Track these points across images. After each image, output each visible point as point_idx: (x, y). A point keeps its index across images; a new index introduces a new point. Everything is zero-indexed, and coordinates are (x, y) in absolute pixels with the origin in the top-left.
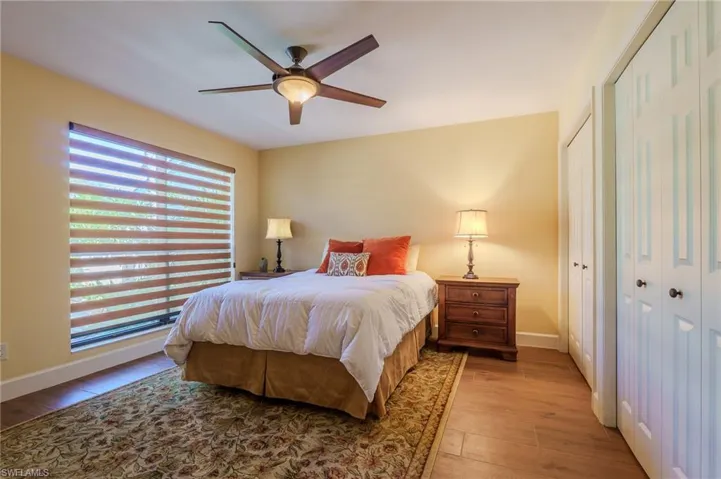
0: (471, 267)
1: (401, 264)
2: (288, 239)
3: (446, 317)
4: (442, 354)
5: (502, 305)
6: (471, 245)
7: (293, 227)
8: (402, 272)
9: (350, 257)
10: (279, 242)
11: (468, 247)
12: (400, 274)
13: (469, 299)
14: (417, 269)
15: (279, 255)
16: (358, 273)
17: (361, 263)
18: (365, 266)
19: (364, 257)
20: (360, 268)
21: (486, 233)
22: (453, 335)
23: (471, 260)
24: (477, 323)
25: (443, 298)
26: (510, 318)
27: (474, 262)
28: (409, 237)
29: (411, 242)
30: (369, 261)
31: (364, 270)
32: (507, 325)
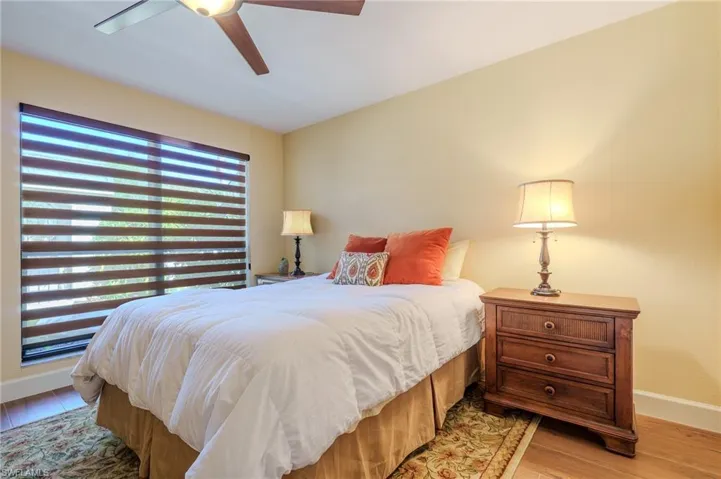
0: (545, 277)
1: (432, 268)
2: (309, 236)
3: (497, 357)
4: (490, 418)
5: (603, 350)
6: (545, 240)
7: (314, 221)
8: (434, 281)
9: (362, 259)
10: (298, 240)
11: (539, 242)
12: (432, 284)
13: (539, 331)
14: (461, 277)
15: (298, 256)
16: (369, 280)
17: (374, 267)
18: (381, 272)
19: (380, 260)
20: (372, 273)
21: (572, 219)
22: (510, 389)
23: (545, 264)
24: (553, 375)
25: (492, 325)
26: (620, 374)
27: (550, 268)
28: (449, 231)
29: (452, 236)
30: (388, 264)
31: (380, 277)
32: (613, 387)
